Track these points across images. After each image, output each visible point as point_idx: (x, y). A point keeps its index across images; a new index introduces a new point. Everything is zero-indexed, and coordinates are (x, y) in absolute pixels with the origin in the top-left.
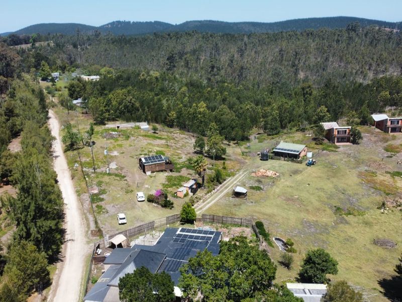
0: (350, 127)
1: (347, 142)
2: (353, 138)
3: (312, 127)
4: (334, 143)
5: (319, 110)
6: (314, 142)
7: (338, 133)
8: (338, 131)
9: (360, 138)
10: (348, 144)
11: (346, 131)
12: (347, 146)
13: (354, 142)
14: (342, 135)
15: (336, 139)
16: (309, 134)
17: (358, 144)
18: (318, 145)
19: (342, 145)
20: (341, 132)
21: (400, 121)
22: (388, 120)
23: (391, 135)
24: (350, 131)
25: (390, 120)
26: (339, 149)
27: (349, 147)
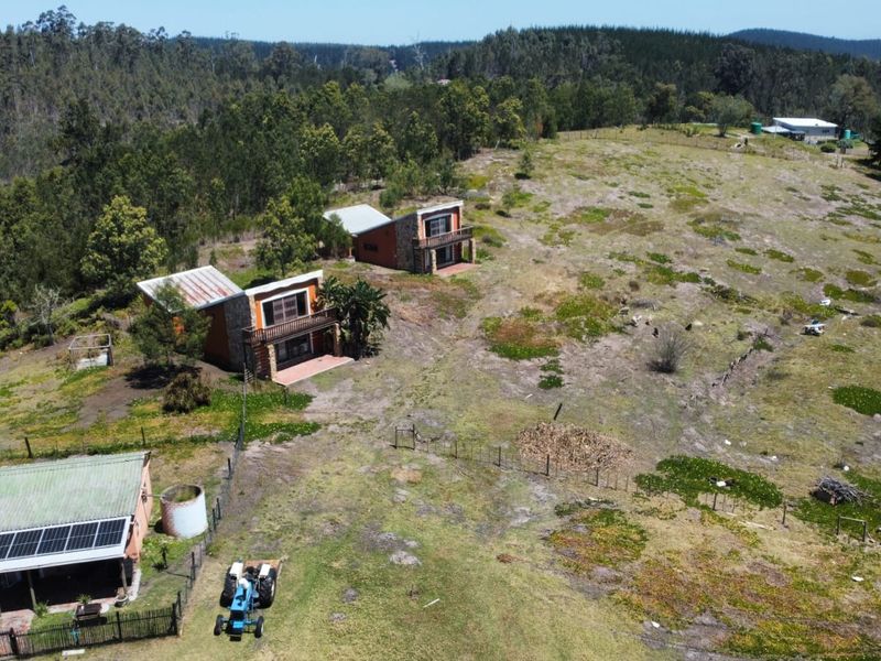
0: (320, 274)
1: (319, 353)
2: (351, 328)
3: (83, 314)
4: (265, 374)
5: (105, 221)
6: (153, 401)
7: (270, 320)
8: (268, 308)
10: (328, 363)
11: (301, 297)
12: (334, 376)
13: (357, 348)
14: (288, 324)
15: (271, 349)
16: (92, 355)
18: (187, 411)
19: (308, 379)
20: (284, 310)
21: (453, 216)
22: (419, 218)
23: (448, 281)
24: (319, 293)
25: (424, 216)
26: (312, 406)
27: (351, 380)
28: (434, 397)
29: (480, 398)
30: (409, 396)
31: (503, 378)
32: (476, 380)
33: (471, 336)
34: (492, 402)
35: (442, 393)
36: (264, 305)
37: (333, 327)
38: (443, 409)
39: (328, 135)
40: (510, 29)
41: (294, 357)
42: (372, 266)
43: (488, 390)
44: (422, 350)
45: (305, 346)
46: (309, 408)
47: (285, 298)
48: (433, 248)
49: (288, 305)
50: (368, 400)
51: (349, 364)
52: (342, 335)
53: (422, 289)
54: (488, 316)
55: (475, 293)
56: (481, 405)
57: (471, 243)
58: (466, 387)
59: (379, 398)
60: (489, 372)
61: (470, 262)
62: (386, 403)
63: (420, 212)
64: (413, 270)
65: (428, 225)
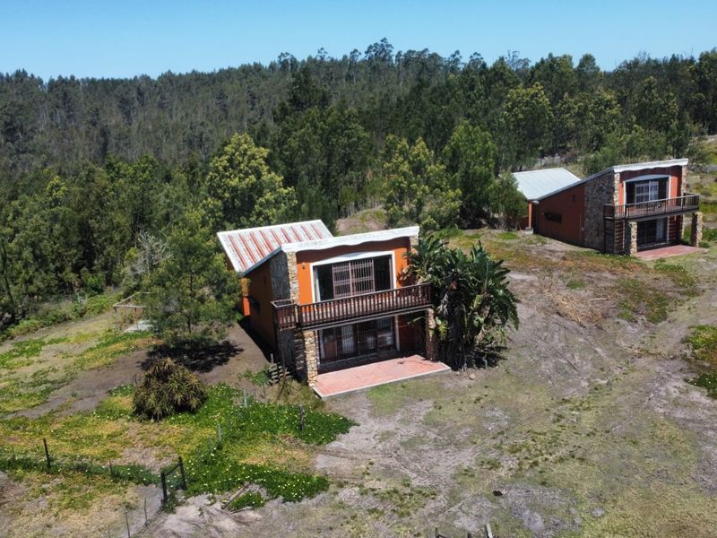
0: (412, 231)
1: (408, 350)
2: (449, 318)
4: (301, 377)
7: (326, 290)
8: (324, 275)
9: (505, 307)
10: (413, 368)
11: (382, 265)
12: (408, 391)
13: (460, 349)
14: (356, 304)
15: (310, 338)
17: (488, 357)
18: (157, 418)
19: (362, 391)
20: (351, 280)
21: (672, 181)
22: (617, 177)
23: (651, 266)
24: (411, 260)
25: (624, 175)
26: (343, 442)
27: (430, 403)
28: (561, 460)
29: (649, 479)
30: (514, 450)
31: (707, 440)
32: (653, 436)
33: (664, 352)
34: (672, 491)
35: (579, 453)
36: (318, 269)
37: (424, 314)
38: (569, 491)
39: (536, 95)
41: (367, 351)
42: (548, 240)
43: (670, 464)
44: (573, 367)
45: (388, 337)
46: (334, 445)
47: (353, 262)
48: (633, 219)
49: (359, 273)
50: (438, 446)
51: (440, 374)
52: (436, 330)
53: (607, 274)
54: (702, 322)
55: (688, 287)
56: (648, 497)
57: (695, 218)
58: (630, 448)
59: (459, 446)
60: (683, 424)
61: (692, 245)
62: (467, 458)
63: (618, 169)
64: (604, 249)
65: (630, 188)
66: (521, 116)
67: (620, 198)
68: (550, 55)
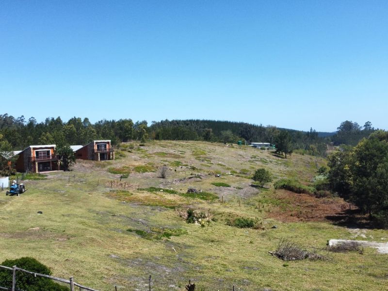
0: (55, 146)
1: (53, 170)
7: (37, 156)
11: (48, 152)
13: (65, 167)
20: (42, 155)
21: (107, 145)
24: (54, 151)
25: (96, 143)
36: (36, 152)
37: (57, 161)
40: (166, 120)
41: (45, 170)
45: (49, 167)
47: (43, 151)
48: (99, 153)
49: (44, 153)
51: (62, 172)
52: (61, 164)
54: (112, 167)
57: (113, 153)
61: (113, 160)
63: (95, 141)
64: (93, 160)
65: (98, 146)
66: (67, 133)
67: (96, 148)
68: (75, 117)
